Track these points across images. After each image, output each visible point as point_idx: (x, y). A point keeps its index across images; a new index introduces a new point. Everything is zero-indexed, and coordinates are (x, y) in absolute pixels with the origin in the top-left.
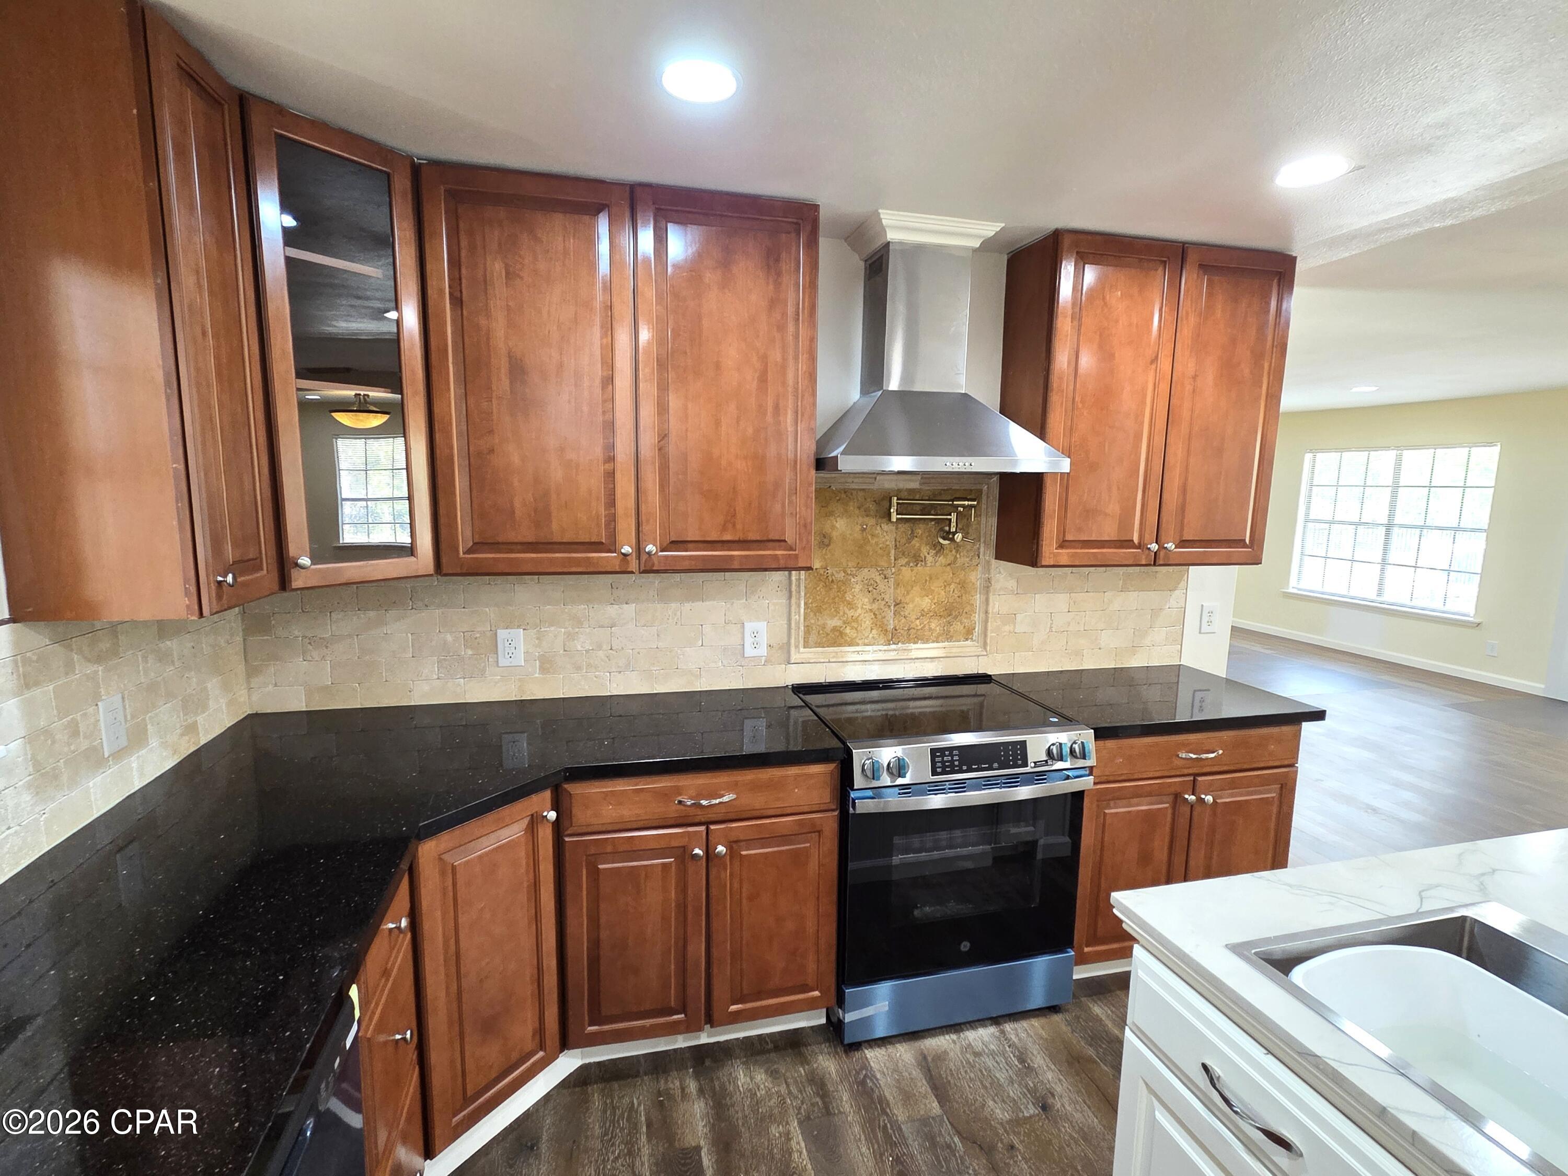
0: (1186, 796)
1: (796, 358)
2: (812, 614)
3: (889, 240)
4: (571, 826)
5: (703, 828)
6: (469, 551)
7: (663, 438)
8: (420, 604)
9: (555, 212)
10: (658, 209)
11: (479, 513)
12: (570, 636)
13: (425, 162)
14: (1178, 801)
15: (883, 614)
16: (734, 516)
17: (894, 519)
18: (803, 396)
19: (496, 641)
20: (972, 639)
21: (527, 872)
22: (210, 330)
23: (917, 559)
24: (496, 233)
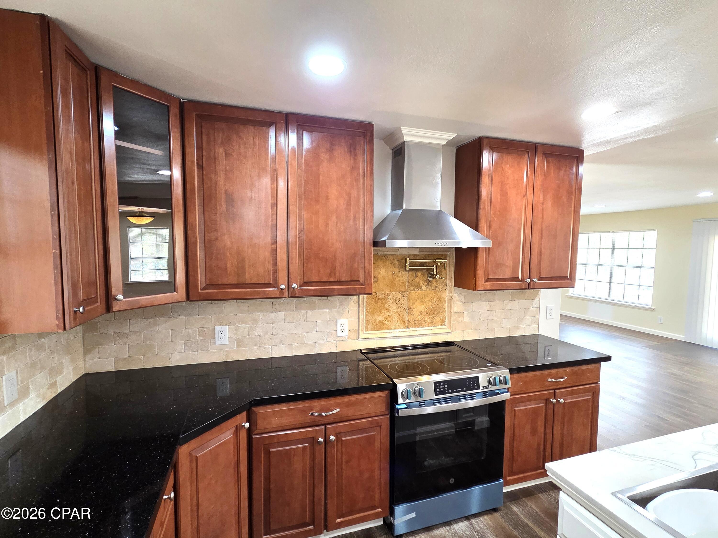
0: (551, 400)
1: (364, 195)
2: (369, 315)
3: (405, 140)
4: (256, 429)
5: (323, 427)
6: (203, 289)
7: (301, 232)
8: (176, 314)
9: (250, 125)
10: (299, 125)
11: (208, 269)
12: (252, 329)
13: (186, 101)
14: (548, 403)
15: (403, 314)
16: (335, 269)
17: (407, 269)
18: (367, 212)
19: (215, 333)
20: (444, 324)
21: (234, 455)
22: (76, 181)
23: (418, 287)
24: (221, 135)
